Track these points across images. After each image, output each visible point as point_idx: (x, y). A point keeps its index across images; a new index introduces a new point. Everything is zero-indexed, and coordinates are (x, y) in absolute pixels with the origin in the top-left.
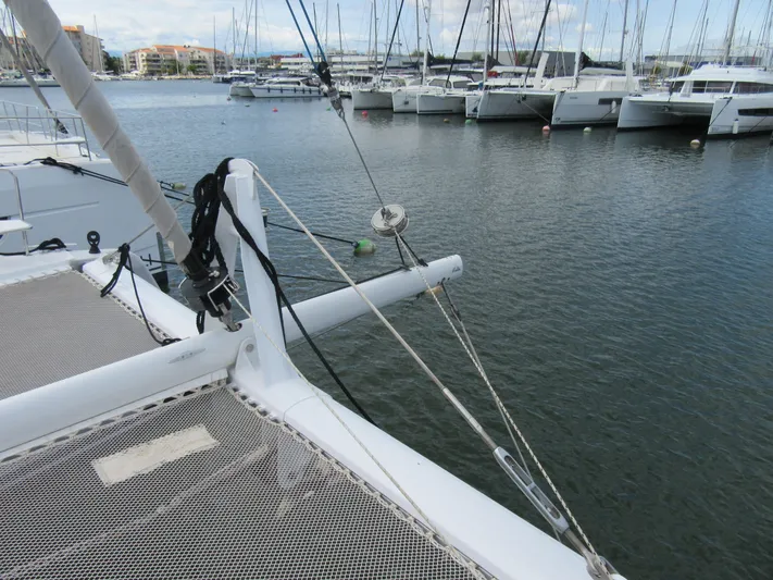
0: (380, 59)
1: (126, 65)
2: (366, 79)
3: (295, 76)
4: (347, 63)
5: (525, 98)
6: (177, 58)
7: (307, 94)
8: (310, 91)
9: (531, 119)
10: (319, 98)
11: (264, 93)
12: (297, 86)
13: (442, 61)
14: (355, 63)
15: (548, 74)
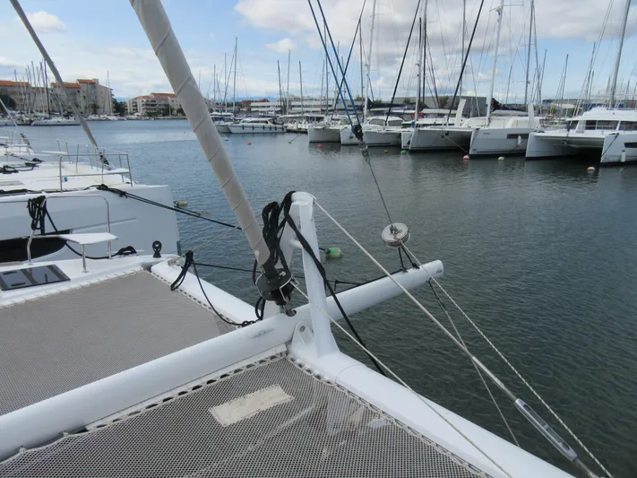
0: (330, 103)
1: (130, 108)
2: (319, 119)
3: (264, 117)
4: (303, 106)
5: (447, 133)
6: (171, 104)
7: (273, 130)
8: (276, 128)
9: (454, 150)
10: (283, 133)
11: (240, 130)
12: (265, 124)
13: (379, 104)
14: (309, 106)
15: (466, 115)
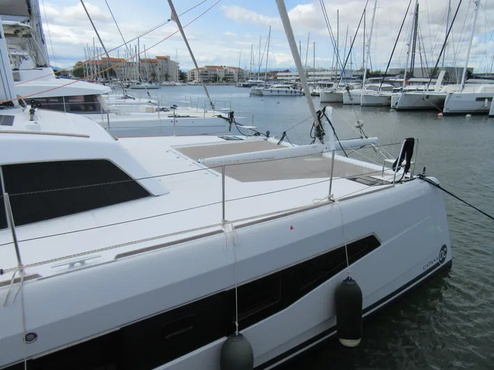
0: (339, 73)
1: (189, 77)
2: (330, 86)
3: (287, 83)
4: (318, 76)
5: (428, 97)
6: (218, 73)
7: (293, 94)
8: (295, 92)
9: (433, 108)
10: (301, 96)
11: (269, 93)
12: (287, 89)
13: (377, 74)
14: (322, 76)
15: (444, 83)
